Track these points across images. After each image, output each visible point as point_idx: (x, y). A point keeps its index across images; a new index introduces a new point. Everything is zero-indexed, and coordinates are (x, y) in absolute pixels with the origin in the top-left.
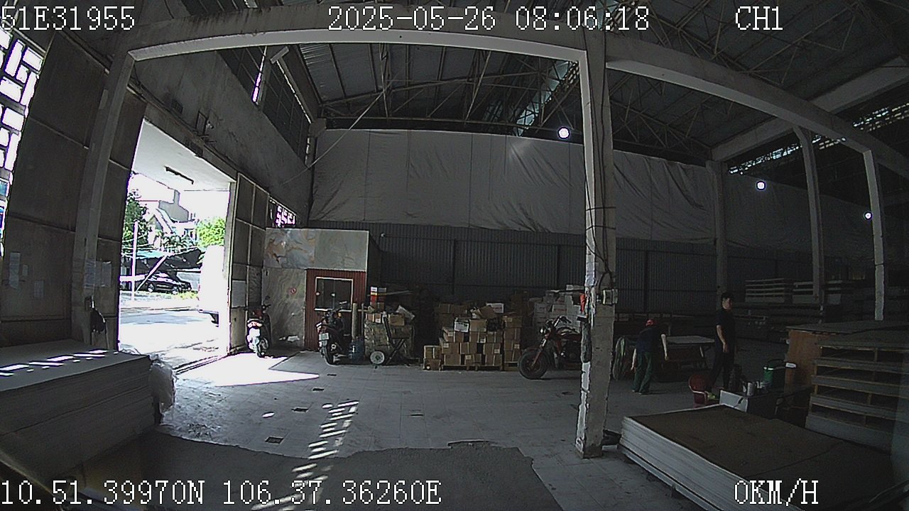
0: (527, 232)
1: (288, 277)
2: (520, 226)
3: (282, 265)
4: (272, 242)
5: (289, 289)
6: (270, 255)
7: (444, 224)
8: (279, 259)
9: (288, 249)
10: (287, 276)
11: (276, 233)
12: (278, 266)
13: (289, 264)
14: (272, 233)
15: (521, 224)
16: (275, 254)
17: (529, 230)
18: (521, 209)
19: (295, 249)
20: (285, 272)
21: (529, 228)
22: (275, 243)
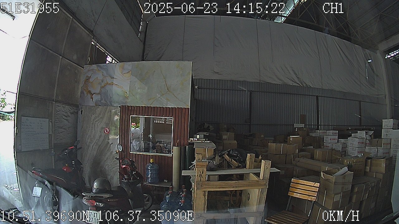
0: (298, 86)
1: (101, 116)
2: (293, 82)
3: (96, 103)
4: (88, 79)
5: (102, 128)
6: (85, 92)
7: (242, 79)
8: (93, 96)
9: (103, 85)
10: (100, 114)
11: (92, 69)
12: (91, 103)
13: (102, 101)
14: (89, 70)
15: (293, 81)
16: (90, 92)
17: (299, 85)
18: (293, 70)
19: (110, 84)
20: (99, 109)
21: (298, 84)
22: (91, 80)
